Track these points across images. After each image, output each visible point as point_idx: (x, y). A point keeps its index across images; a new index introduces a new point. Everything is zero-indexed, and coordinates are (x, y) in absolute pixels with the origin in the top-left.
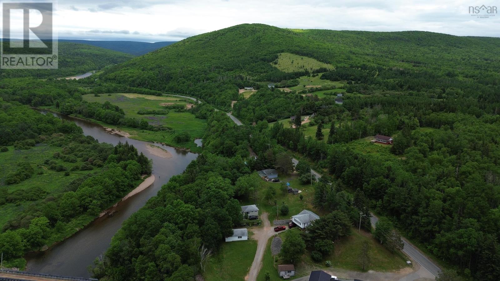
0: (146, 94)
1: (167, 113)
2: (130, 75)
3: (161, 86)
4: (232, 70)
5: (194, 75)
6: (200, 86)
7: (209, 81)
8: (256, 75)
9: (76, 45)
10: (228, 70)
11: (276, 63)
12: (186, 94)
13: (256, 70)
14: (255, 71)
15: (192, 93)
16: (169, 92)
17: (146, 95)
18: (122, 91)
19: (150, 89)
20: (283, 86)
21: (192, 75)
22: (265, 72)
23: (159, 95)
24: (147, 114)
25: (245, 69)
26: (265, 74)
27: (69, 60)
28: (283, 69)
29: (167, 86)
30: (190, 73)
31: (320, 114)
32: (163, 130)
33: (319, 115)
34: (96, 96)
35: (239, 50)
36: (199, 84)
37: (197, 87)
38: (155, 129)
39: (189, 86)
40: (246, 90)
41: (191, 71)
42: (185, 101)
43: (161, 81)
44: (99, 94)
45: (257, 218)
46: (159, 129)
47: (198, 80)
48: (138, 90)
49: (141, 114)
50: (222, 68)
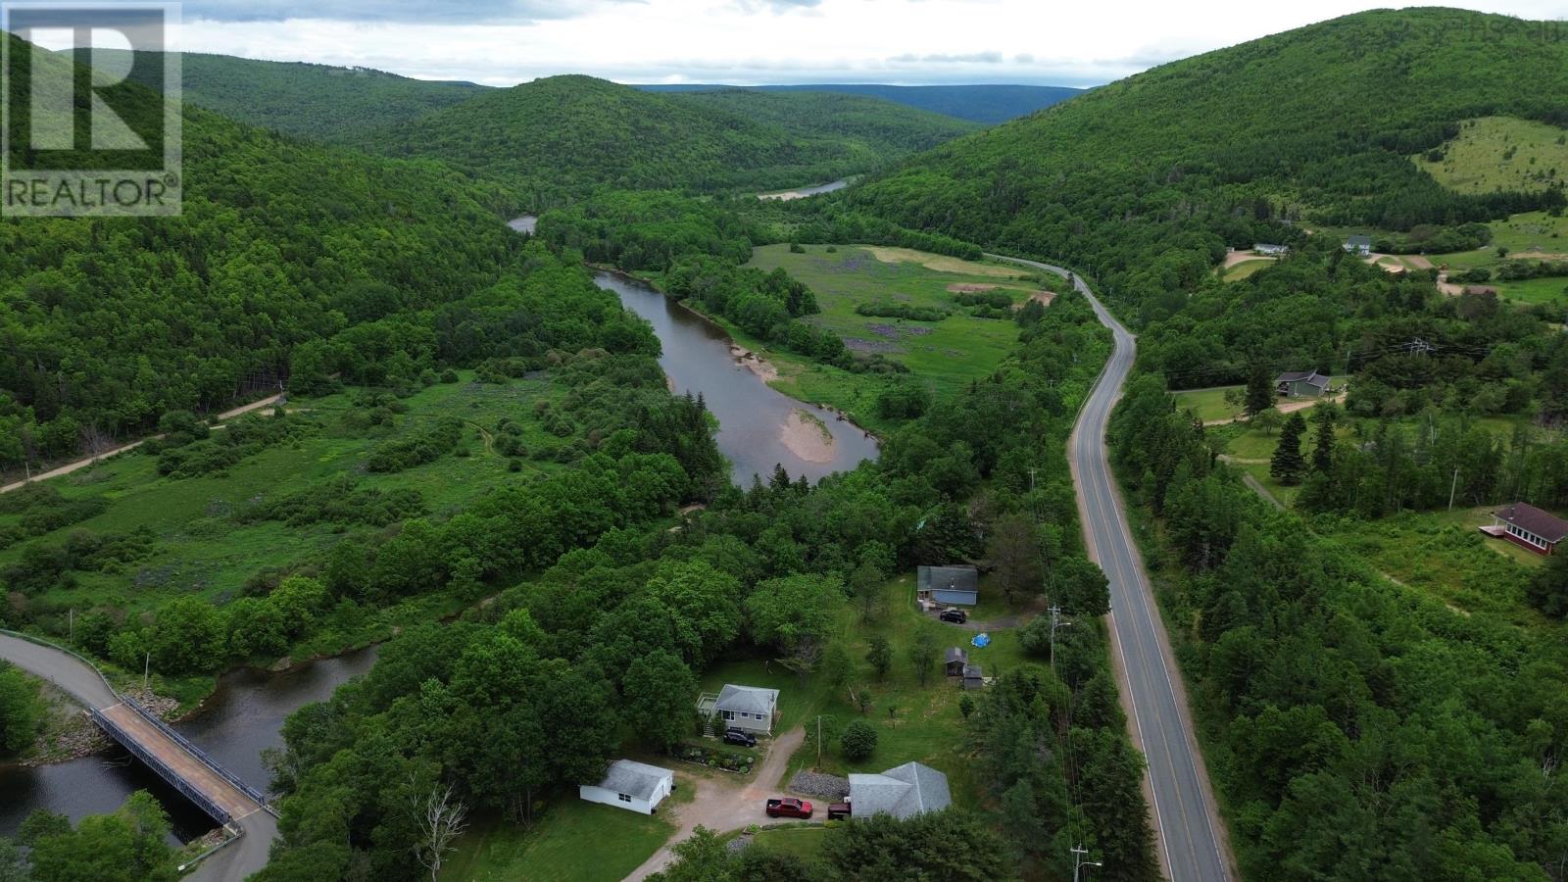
0: (936, 252)
1: (942, 318)
2: (912, 190)
3: (987, 229)
4: (1245, 180)
5: (1097, 197)
6: (1107, 234)
7: (1145, 217)
8: (1332, 199)
9: (842, 99)
10: (1231, 182)
11: (1436, 158)
12: (1054, 258)
13: (1337, 182)
14: (1333, 186)
15: (1074, 255)
16: (1007, 250)
17: (936, 255)
18: (873, 238)
19: (955, 237)
20: (1412, 245)
21: (1092, 193)
22: (1372, 190)
23: (973, 257)
24: (879, 316)
25: (1299, 178)
26: (1369, 198)
27: (799, 143)
28: (1462, 181)
29: (1006, 229)
30: (1088, 186)
31: (1379, 376)
32: (877, 370)
33: (1374, 378)
34: (794, 250)
35: (1305, 108)
36: (1106, 226)
37: (1095, 237)
38: (856, 364)
39: (1072, 230)
40: (1258, 253)
41: (1094, 180)
42: (1037, 281)
43: (992, 211)
44: (802, 246)
45: (752, 745)
46: (867, 367)
47: (1107, 214)
48: (917, 238)
49: (865, 314)
50: (1208, 172)
